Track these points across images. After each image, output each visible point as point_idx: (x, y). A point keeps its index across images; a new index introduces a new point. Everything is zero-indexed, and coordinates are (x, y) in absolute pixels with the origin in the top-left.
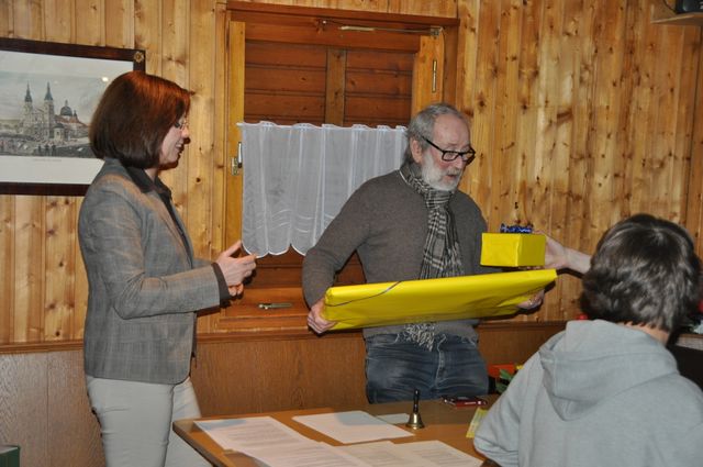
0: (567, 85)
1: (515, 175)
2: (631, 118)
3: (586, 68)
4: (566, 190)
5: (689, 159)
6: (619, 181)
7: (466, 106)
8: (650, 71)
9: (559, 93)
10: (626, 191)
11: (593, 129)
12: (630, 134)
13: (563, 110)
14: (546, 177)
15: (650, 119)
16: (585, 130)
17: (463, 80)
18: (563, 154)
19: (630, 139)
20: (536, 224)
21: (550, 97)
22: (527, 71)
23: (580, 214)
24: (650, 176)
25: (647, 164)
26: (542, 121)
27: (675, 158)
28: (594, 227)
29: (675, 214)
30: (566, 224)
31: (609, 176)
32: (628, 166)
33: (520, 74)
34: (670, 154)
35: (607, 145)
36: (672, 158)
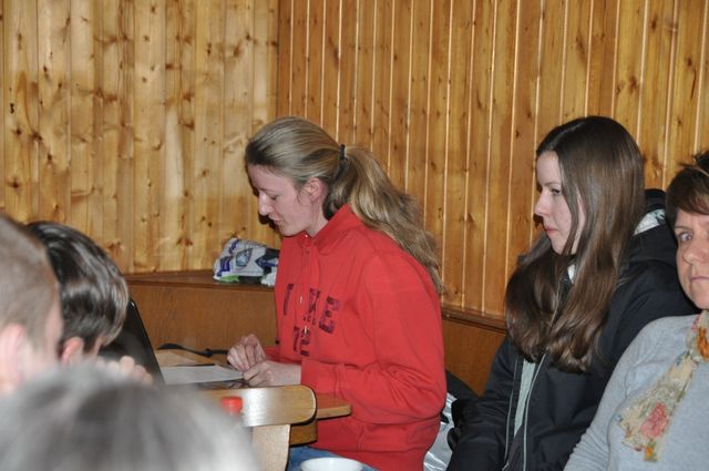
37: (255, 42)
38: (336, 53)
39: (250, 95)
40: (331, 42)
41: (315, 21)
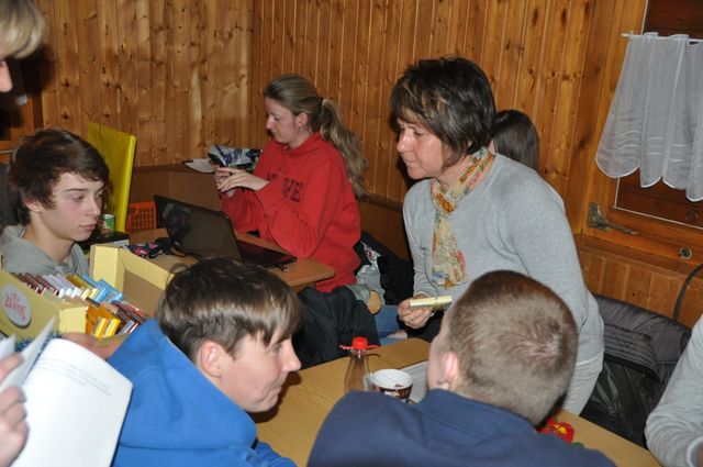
1: (100, 43)
4: (149, 56)
5: (252, 31)
6: (195, 49)
10: (202, 57)
11: (169, 4)
12: (202, 9)
14: (130, 46)
16: (162, 5)
18: (144, 25)
19: (203, 13)
20: (124, 86)
23: (164, 77)
24: (221, 44)
25: (218, 34)
28: (176, 88)
29: (243, 76)
30: (151, 86)
31: (186, 45)
32: (203, 37)
35: (183, 17)
36: (238, 29)
37: (241, 29)
38: (292, 39)
39: (238, 60)
40: (288, 32)
41: (277, 19)
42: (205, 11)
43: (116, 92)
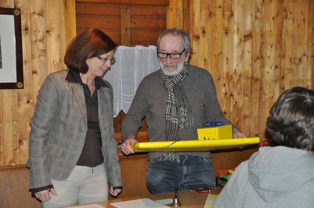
0: (249, 20)
1: (223, 69)
2: (283, 36)
3: (258, 10)
4: (250, 76)
6: (278, 70)
7: (196, 33)
8: (292, 11)
9: (244, 25)
10: (282, 75)
11: (263, 43)
12: (283, 45)
13: (247, 33)
14: (240, 70)
15: (293, 36)
16: (259, 44)
17: (193, 19)
18: (248, 57)
19: (283, 48)
20: (235, 94)
21: (240, 27)
22: (227, 13)
23: (258, 88)
24: (294, 67)
25: (292, 60)
26: (236, 40)
27: (307, 56)
28: (266, 95)
29: (309, 86)
30: (251, 94)
31: (272, 68)
32: (283, 62)
33: (223, 15)
34: (304, 55)
35: (271, 51)
36: (306, 57)
42: (284, 46)
43: (230, 98)
